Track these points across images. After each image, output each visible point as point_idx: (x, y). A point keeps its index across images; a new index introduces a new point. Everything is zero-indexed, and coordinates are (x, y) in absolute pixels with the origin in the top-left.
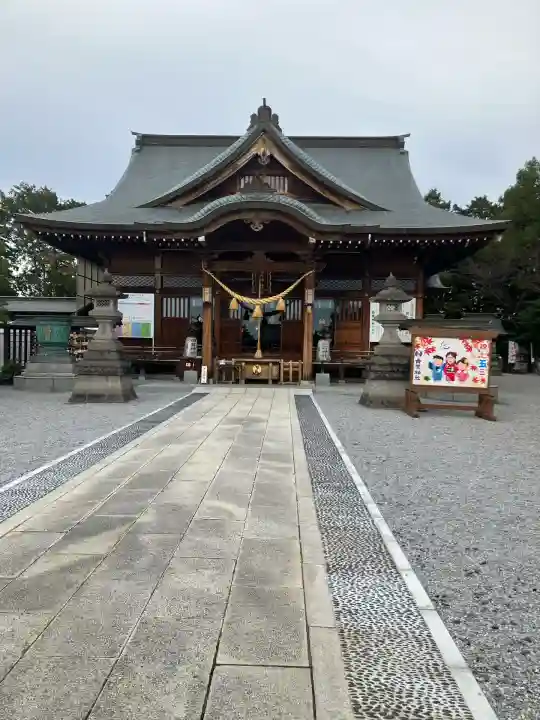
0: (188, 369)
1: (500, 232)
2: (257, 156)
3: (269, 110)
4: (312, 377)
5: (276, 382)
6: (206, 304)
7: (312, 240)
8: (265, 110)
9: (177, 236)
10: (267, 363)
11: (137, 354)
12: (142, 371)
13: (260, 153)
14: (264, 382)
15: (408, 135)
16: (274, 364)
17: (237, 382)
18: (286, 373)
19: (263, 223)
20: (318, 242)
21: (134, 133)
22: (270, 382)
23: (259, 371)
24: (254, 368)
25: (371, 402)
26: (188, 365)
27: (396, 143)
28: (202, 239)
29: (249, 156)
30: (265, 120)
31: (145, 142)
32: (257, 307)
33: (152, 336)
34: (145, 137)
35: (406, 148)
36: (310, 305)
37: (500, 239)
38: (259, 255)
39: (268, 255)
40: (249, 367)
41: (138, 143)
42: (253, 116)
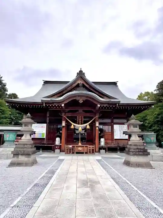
0: (57, 149)
1: (153, 105)
2: (79, 84)
3: (82, 71)
4: (99, 152)
5: (86, 153)
6: (63, 127)
7: (99, 106)
8: (81, 71)
9: (55, 104)
10: (83, 146)
11: (39, 143)
12: (41, 149)
13: (80, 83)
14: (83, 153)
15: (118, 82)
16: (86, 147)
17: (73, 153)
18: (90, 150)
19: (83, 100)
20: (101, 106)
21: (43, 80)
22: (85, 153)
23: (81, 149)
24: (79, 148)
25: (132, 165)
26: (57, 147)
27: (115, 84)
28: (63, 105)
29: (76, 84)
30: (81, 75)
31: (46, 82)
32: (80, 128)
33: (45, 137)
34: (46, 81)
35: (118, 85)
36: (97, 127)
37: (153, 107)
38: (81, 111)
39: (83, 111)
40: (77, 148)
41: (44, 83)
42: (78, 73)
